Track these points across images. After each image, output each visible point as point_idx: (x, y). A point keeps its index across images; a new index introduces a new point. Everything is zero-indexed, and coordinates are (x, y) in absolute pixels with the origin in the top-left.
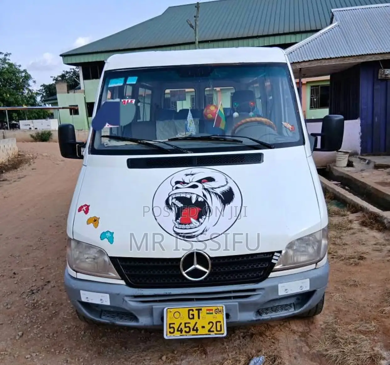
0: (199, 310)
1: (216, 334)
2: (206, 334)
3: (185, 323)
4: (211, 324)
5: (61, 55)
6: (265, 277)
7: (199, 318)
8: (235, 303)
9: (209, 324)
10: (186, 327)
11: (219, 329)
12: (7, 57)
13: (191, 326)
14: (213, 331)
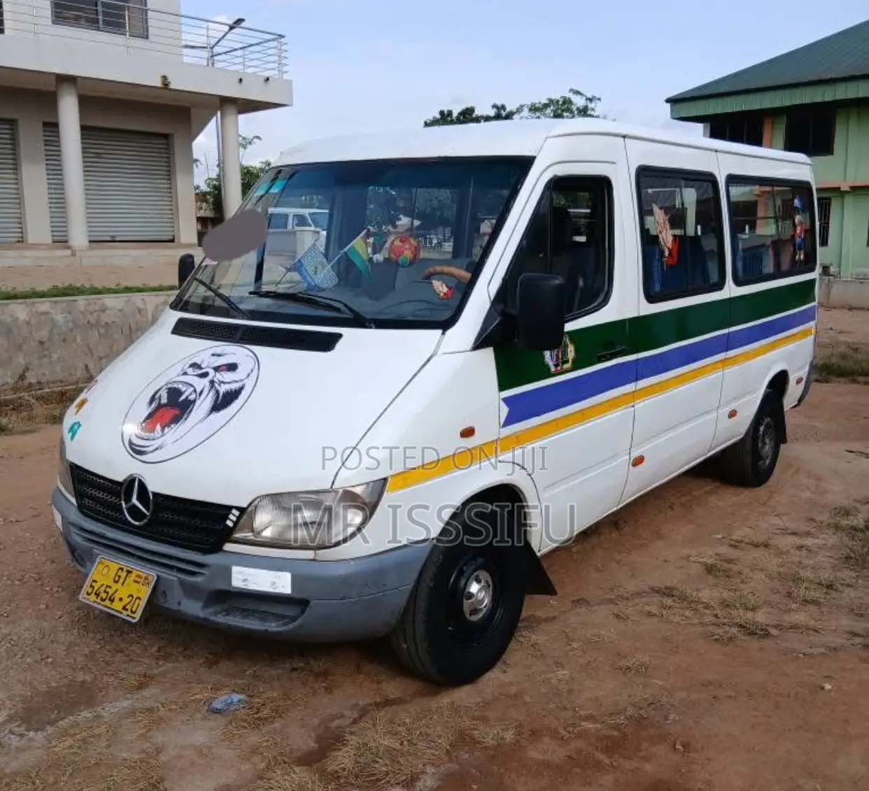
0: (129, 572)
1: (128, 615)
2: (119, 612)
3: (108, 586)
4: (131, 598)
5: (668, 101)
6: (217, 548)
7: (123, 584)
8: (172, 576)
9: (129, 596)
10: (105, 592)
11: (134, 609)
12: (591, 105)
13: (111, 591)
14: (127, 610)
